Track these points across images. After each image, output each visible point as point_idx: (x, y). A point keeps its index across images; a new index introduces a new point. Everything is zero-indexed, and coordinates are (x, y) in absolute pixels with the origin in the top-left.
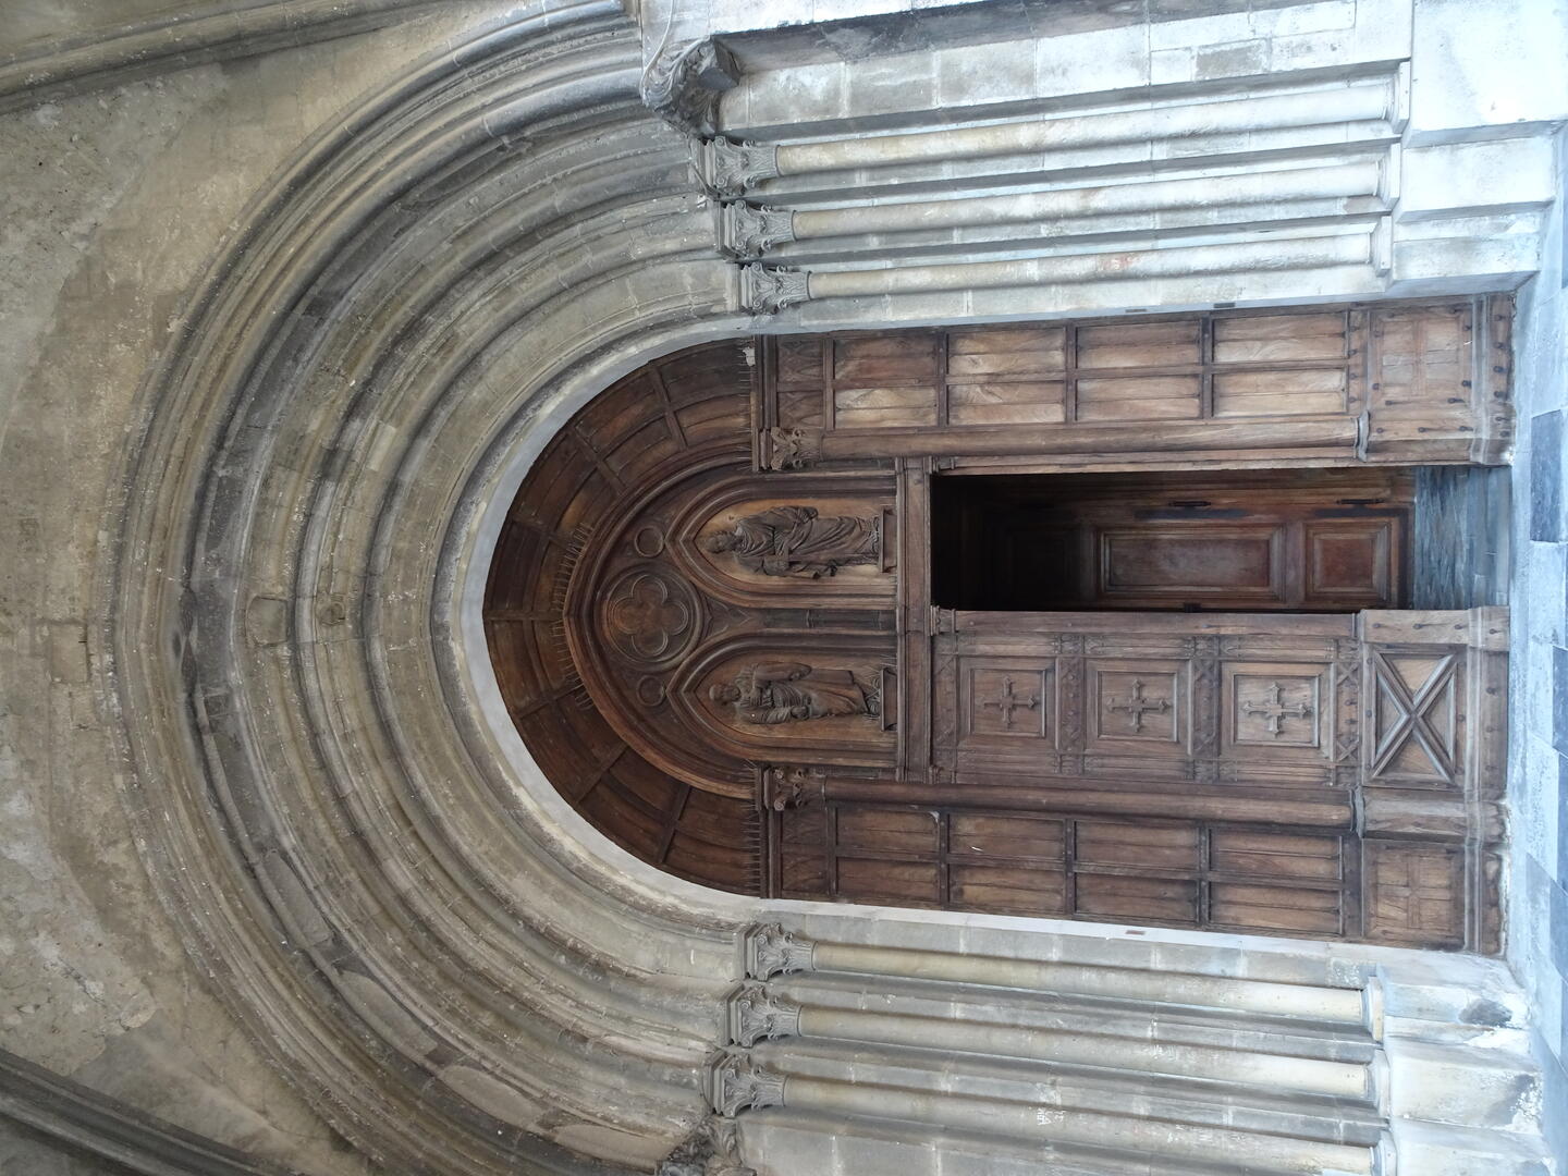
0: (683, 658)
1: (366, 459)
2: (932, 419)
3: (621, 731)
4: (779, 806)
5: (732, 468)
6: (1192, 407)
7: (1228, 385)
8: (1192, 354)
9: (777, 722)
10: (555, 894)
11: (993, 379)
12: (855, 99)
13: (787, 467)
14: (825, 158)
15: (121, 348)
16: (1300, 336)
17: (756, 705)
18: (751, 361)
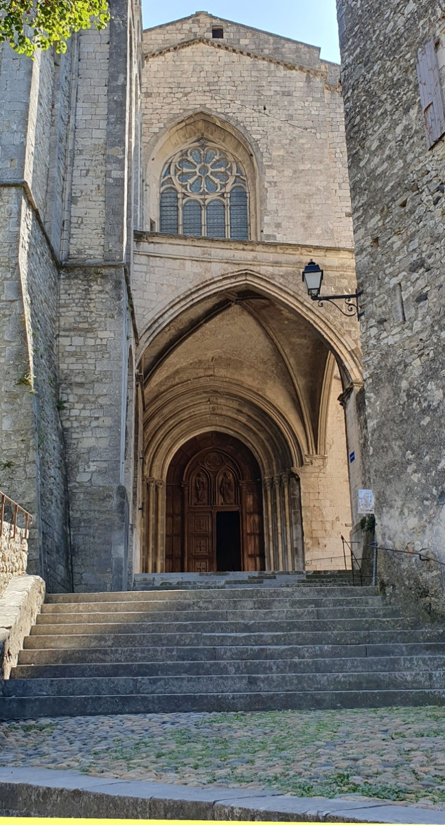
0: (207, 468)
1: (240, 416)
2: (248, 511)
3: (194, 457)
4: (182, 486)
5: (240, 477)
6: (250, 553)
7: (253, 559)
9: (196, 485)
11: (254, 521)
13: (240, 487)
14: (286, 494)
15: (257, 382)
17: (199, 481)
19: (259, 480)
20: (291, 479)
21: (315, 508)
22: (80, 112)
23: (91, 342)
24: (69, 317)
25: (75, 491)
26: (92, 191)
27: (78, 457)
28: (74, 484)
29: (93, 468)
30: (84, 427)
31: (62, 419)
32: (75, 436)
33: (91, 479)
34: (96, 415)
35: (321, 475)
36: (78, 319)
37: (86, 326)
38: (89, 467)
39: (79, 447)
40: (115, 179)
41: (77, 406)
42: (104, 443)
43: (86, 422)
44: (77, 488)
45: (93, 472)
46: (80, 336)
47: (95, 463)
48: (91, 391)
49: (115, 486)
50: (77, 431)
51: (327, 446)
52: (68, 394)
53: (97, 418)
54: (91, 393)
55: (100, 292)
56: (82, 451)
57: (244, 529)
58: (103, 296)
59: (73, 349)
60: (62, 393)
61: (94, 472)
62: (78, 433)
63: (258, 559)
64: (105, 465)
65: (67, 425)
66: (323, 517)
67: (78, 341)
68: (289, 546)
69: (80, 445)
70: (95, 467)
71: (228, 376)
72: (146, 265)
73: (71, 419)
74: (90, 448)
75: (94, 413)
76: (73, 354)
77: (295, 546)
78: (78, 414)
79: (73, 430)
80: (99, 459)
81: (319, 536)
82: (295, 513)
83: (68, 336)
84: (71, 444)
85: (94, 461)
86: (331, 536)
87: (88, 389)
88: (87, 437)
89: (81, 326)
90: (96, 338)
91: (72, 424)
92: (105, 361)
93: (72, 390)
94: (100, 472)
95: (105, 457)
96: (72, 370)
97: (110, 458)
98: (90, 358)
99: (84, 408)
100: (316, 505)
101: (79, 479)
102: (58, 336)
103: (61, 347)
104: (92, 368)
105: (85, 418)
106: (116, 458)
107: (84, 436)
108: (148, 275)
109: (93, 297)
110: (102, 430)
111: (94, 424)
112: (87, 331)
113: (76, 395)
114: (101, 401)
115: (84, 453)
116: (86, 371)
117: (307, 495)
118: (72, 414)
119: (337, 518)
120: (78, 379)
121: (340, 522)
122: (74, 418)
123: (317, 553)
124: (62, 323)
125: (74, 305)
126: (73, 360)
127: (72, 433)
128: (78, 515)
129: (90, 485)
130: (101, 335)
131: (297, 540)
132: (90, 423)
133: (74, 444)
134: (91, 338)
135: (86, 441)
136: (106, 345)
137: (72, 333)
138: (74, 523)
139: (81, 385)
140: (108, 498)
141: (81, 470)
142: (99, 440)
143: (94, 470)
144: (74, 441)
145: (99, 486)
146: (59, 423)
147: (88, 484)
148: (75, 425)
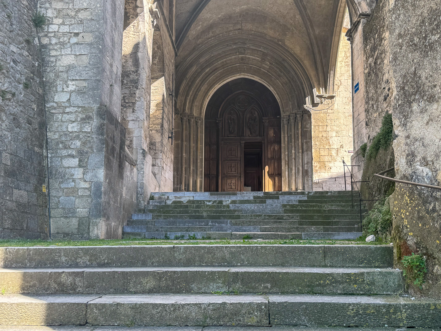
0: (237, 107)
1: (264, 64)
2: (269, 141)
3: (226, 99)
4: (217, 121)
5: (263, 114)
6: (270, 173)
7: (273, 178)
8: (277, 173)
9: (228, 121)
10: (205, 91)
11: (274, 149)
12: (306, 131)
13: (263, 122)
14: (299, 127)
15: (278, 34)
16: (278, 186)
17: (230, 118)
18: (278, 117)
19: (279, 117)
20: (304, 115)
21: (323, 138)
25: (53, 111)
27: (57, 76)
28: (52, 104)
29: (72, 88)
30: (63, 45)
31: (40, 35)
32: (53, 53)
33: (69, 99)
34: (76, 31)
35: (329, 111)
38: (68, 87)
39: (58, 64)
41: (55, 21)
42: (84, 61)
43: (65, 39)
44: (55, 108)
45: (71, 92)
47: (74, 82)
48: (71, 5)
49: (95, 106)
50: (55, 48)
51: (336, 87)
52: (46, 9)
53: (77, 34)
54: (71, 7)
56: (61, 69)
57: (266, 155)
60: (41, 7)
61: (73, 92)
62: (56, 50)
63: (276, 179)
64: (85, 84)
65: (45, 41)
66: (330, 146)
68: (301, 168)
69: (59, 62)
70: (74, 87)
71: (254, 29)
73: (49, 35)
74: (69, 66)
75: (74, 29)
77: (306, 168)
78: (56, 30)
79: (51, 47)
80: (78, 78)
81: (326, 160)
82: (306, 143)
84: (49, 61)
85: (73, 80)
86: (336, 161)
87: (67, 3)
88: (66, 55)
91: (50, 40)
93: (50, 4)
94: (80, 92)
95: (85, 76)
97: (90, 77)
99: (63, 24)
100: (325, 135)
101: (56, 99)
105: (64, 34)
106: (96, 77)
107: (63, 53)
110: (81, 46)
111: (74, 40)
113: (55, 9)
114: (81, 16)
115: (62, 72)
117: (317, 127)
118: (50, 30)
119: (341, 146)
121: (344, 149)
122: (53, 35)
123: (323, 174)
127: (50, 50)
128: (56, 137)
129: (68, 105)
131: (307, 163)
132: (69, 39)
133: (52, 62)
135: (65, 59)
138: (52, 144)
140: (87, 119)
141: (59, 89)
142: (79, 57)
143: (73, 89)
144: (52, 59)
145: (79, 107)
146: (36, 39)
147: (67, 104)
148: (54, 41)
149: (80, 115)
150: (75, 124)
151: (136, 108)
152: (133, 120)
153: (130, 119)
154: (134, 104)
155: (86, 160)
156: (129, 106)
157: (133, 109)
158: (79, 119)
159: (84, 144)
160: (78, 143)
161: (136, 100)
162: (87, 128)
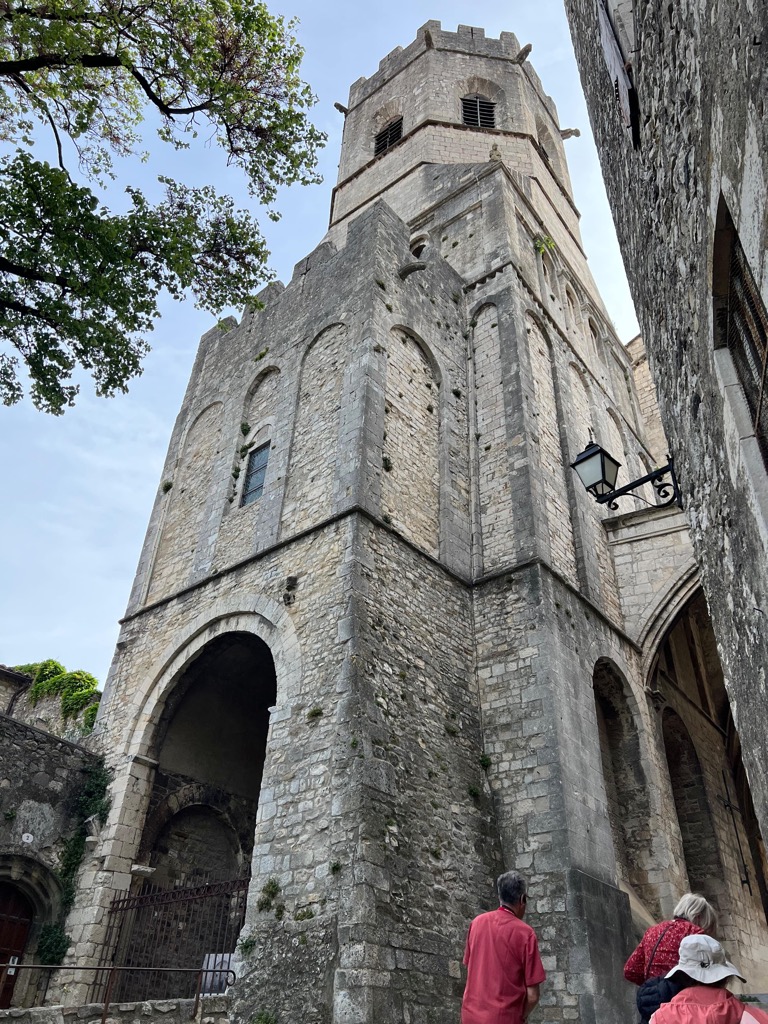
22: (480, 419)
23: (513, 667)
24: (486, 643)
26: (499, 492)
27: (516, 831)
29: (534, 846)
30: (516, 786)
31: (490, 778)
32: (507, 800)
33: (533, 863)
34: (529, 766)
36: (495, 641)
37: (505, 647)
38: (529, 845)
39: (514, 815)
40: (519, 470)
41: (505, 757)
42: (544, 806)
43: (519, 778)
45: (534, 852)
46: (500, 662)
47: (535, 838)
48: (520, 732)
49: (566, 870)
50: (509, 792)
52: (493, 743)
53: (531, 770)
54: (520, 735)
55: (517, 600)
56: (519, 821)
58: (519, 605)
59: (495, 681)
60: (487, 742)
61: (537, 850)
62: (510, 795)
64: (549, 838)
65: (497, 785)
67: (498, 669)
69: (515, 812)
70: (537, 844)
72: (630, 554)
73: (501, 776)
74: (527, 815)
75: (526, 763)
76: (494, 688)
78: (507, 769)
80: (540, 831)
83: (487, 666)
84: (503, 812)
85: (534, 835)
87: (515, 731)
88: (523, 800)
89: (500, 649)
90: (517, 660)
91: (502, 783)
92: (532, 688)
93: (497, 736)
94: (546, 850)
95: (548, 827)
96: (495, 709)
97: (554, 827)
98: (514, 688)
99: (514, 759)
101: (518, 864)
102: (477, 668)
103: (481, 682)
104: (518, 700)
105: (517, 772)
106: (561, 825)
107: (518, 798)
108: (635, 566)
109: (509, 609)
110: (538, 785)
111: (529, 778)
112: (507, 653)
113: (503, 741)
114: (533, 744)
115: (519, 825)
116: (511, 707)
118: (501, 770)
120: (503, 720)
122: (504, 775)
124: (480, 652)
125: (490, 625)
126: (494, 695)
127: (503, 796)
129: (533, 872)
130: (523, 654)
132: (523, 778)
133: (508, 812)
134: (512, 661)
135: (522, 805)
136: (530, 666)
137: (491, 662)
139: (507, 727)
140: (558, 892)
141: (520, 850)
142: (538, 800)
143: (535, 848)
144: (508, 808)
145: (546, 874)
146: (486, 785)
147: (531, 872)
148: (507, 783)
149: (549, 886)
150: (544, 901)
151: (653, 849)
152: (653, 869)
153: (648, 867)
154: (649, 841)
155: (566, 958)
156: (643, 846)
157: (650, 851)
158: (548, 893)
159: (560, 931)
160: (552, 931)
161: (651, 836)
162: (561, 907)
